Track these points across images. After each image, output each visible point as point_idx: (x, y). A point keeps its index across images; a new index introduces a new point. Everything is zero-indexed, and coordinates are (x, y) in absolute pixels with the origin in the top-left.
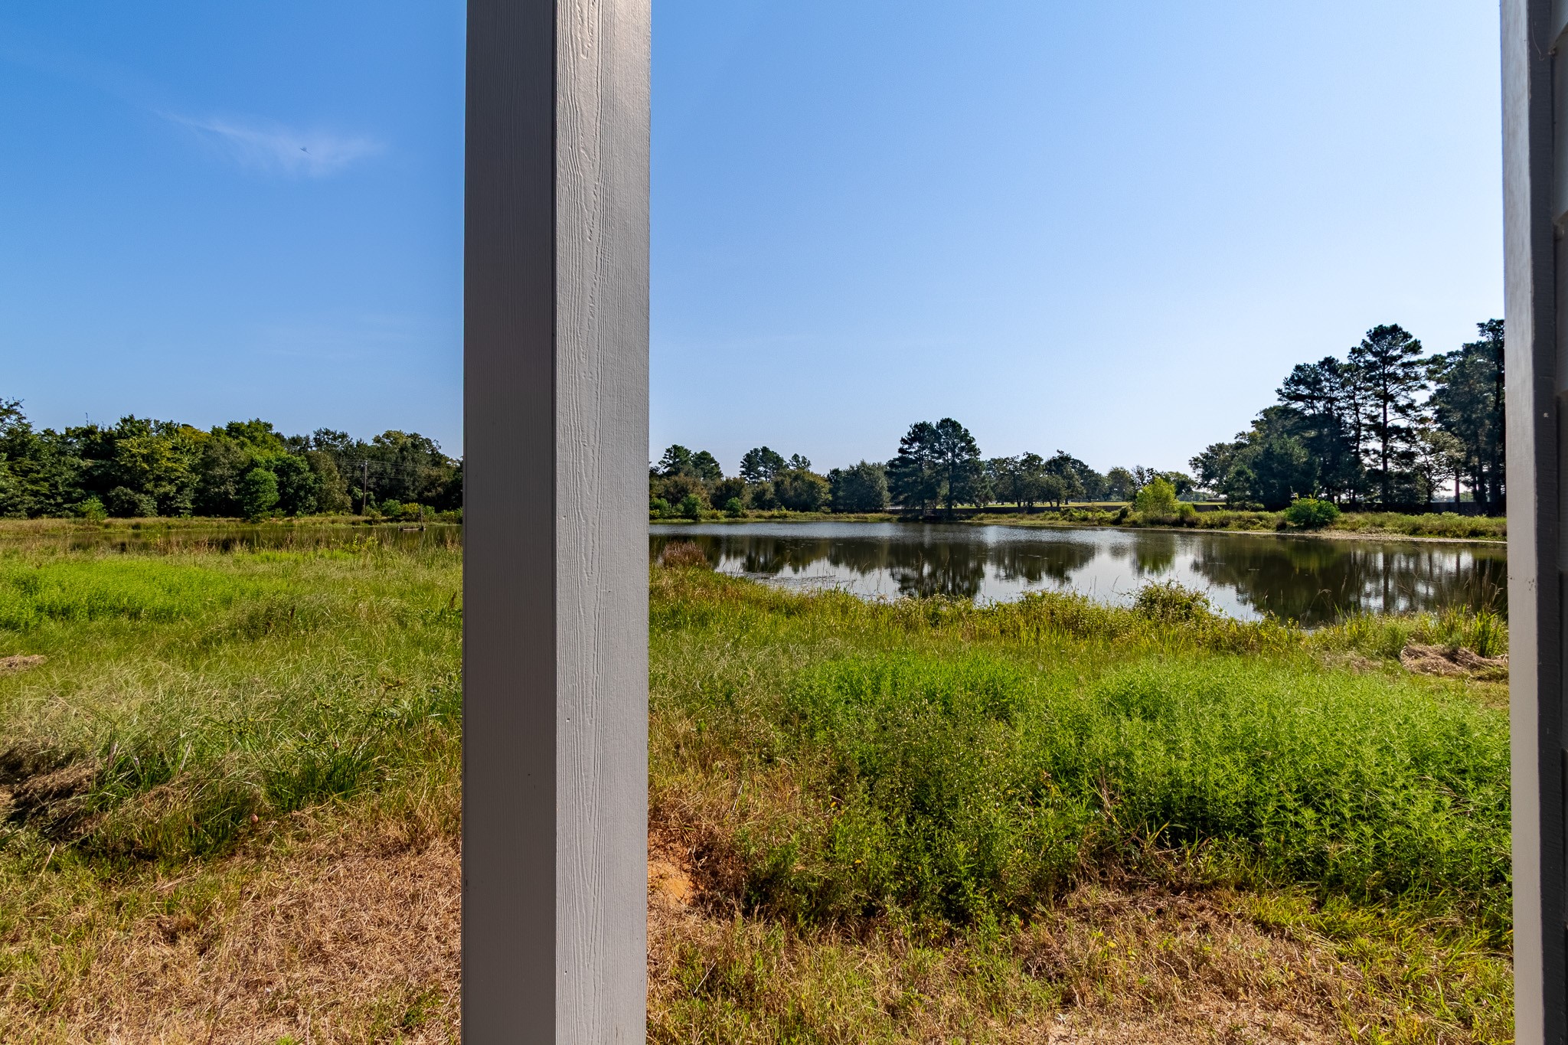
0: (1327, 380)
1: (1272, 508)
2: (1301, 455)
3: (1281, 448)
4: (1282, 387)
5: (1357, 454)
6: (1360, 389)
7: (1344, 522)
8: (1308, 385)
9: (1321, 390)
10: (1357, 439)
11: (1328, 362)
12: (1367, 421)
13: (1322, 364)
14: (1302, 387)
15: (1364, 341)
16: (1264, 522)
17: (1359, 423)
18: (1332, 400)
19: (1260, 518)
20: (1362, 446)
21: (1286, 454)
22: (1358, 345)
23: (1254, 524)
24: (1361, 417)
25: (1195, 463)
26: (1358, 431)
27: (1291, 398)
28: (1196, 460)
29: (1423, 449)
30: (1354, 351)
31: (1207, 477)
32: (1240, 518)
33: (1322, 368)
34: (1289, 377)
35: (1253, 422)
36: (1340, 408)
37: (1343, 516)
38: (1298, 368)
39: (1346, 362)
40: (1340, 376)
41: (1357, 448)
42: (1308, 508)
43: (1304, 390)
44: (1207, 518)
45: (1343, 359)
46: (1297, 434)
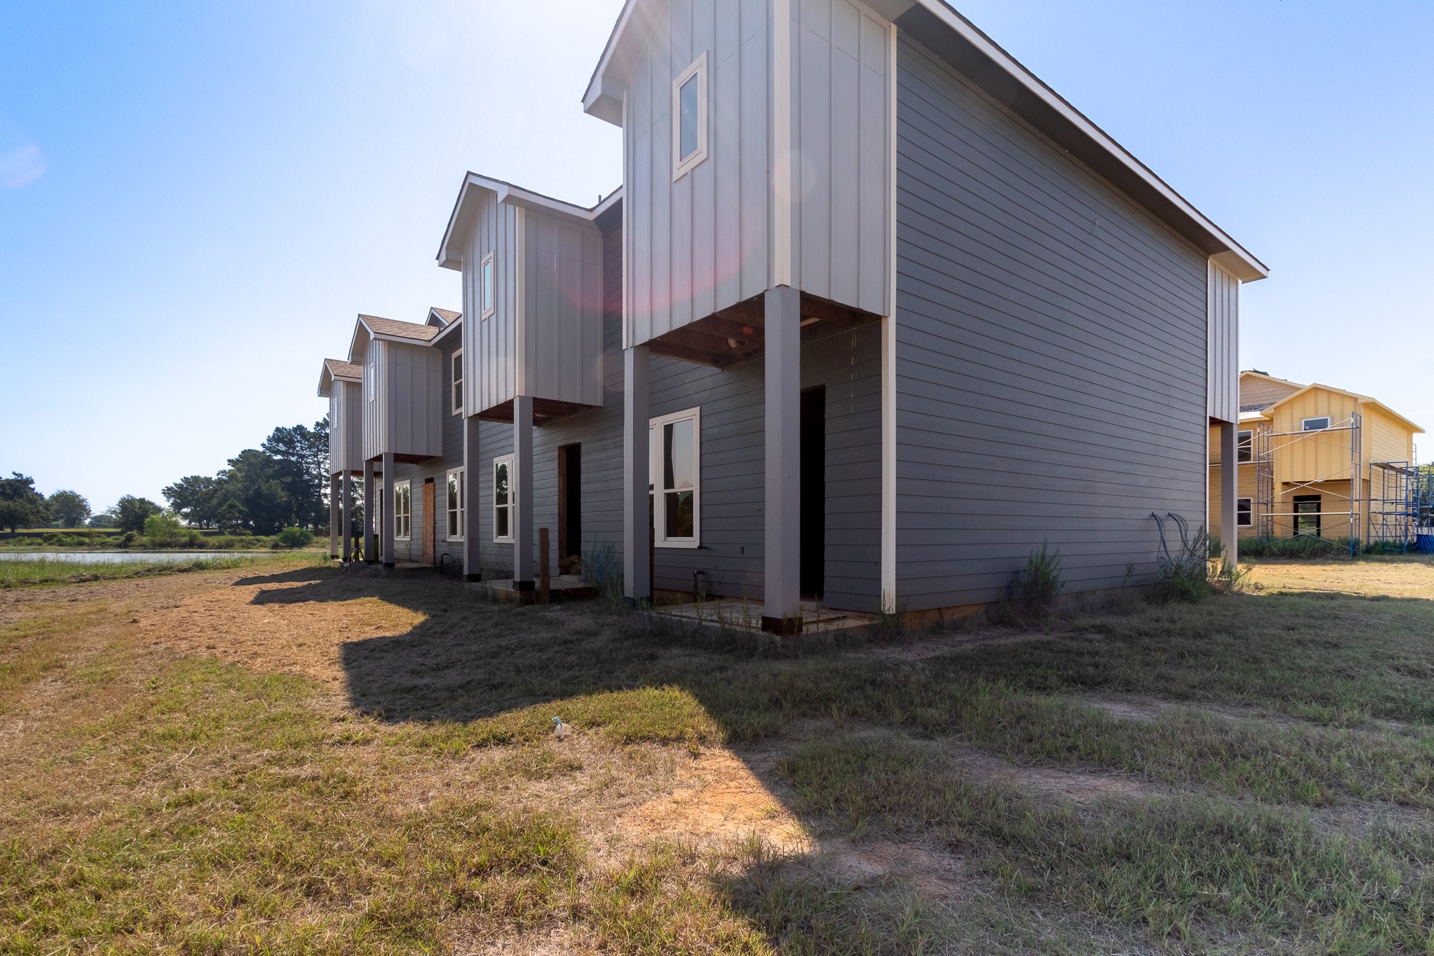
0: (299, 442)
1: (267, 534)
2: (283, 496)
3: (268, 490)
4: (266, 442)
5: (319, 496)
6: (321, 451)
7: (316, 543)
8: (285, 444)
9: (294, 448)
10: (320, 486)
11: (300, 429)
12: (325, 474)
13: (295, 429)
14: (281, 445)
15: (325, 419)
16: (261, 543)
17: (320, 474)
18: (302, 457)
19: (259, 541)
20: (323, 491)
21: (272, 494)
22: (321, 421)
23: (255, 544)
24: (322, 470)
25: (168, 492)
26: (320, 480)
27: (273, 452)
28: (169, 489)
29: (361, 496)
30: (318, 424)
31: (177, 507)
32: (242, 541)
33: (296, 433)
34: (271, 435)
35: (229, 461)
36: (307, 463)
37: (315, 539)
38: (278, 429)
39: (312, 430)
40: (308, 440)
41: (319, 492)
42: (293, 533)
43: (282, 447)
44: (215, 541)
45: (311, 429)
46: (278, 479)
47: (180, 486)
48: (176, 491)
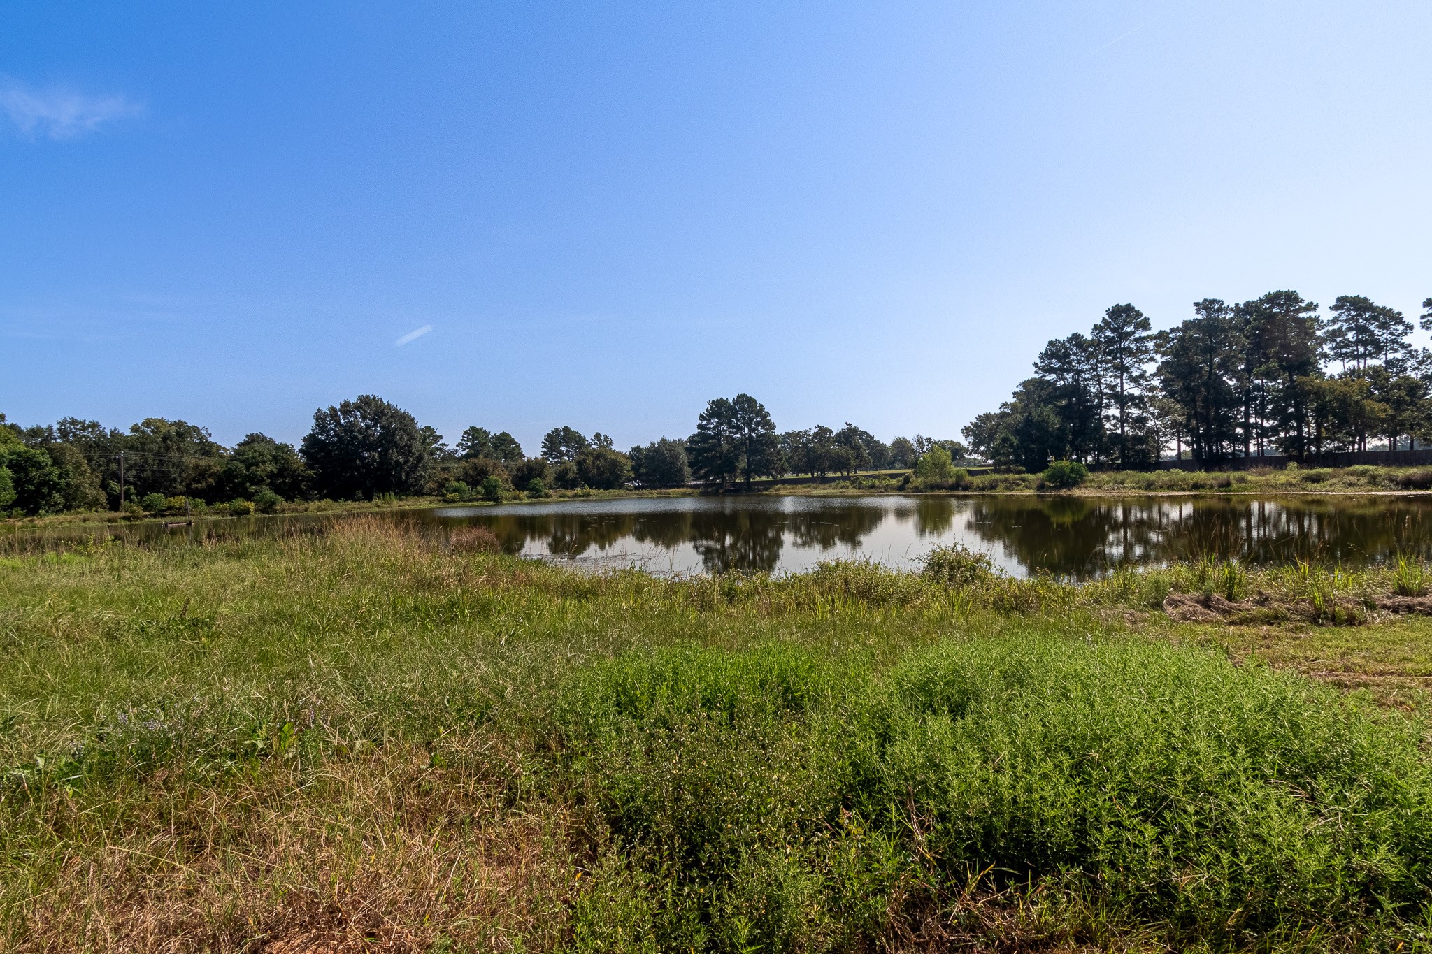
0: (1075, 354)
1: (1033, 472)
2: (1054, 421)
3: (1039, 416)
4: (1038, 361)
5: (1100, 419)
6: (1101, 362)
7: (1092, 481)
8: (1059, 359)
9: (1070, 363)
10: (1100, 406)
11: (1076, 338)
12: (1107, 391)
13: (1070, 340)
14: (1054, 361)
15: (1104, 319)
16: (1026, 483)
17: (1101, 392)
18: (1079, 372)
19: (1023, 480)
20: (1104, 413)
21: (1043, 421)
22: (1099, 322)
23: (1018, 485)
24: (1103, 387)
25: (966, 431)
26: (1101, 399)
27: (1046, 371)
28: (967, 428)
29: (1153, 414)
30: (1095, 326)
31: (976, 444)
32: (1006, 480)
33: (1070, 343)
34: (1043, 351)
35: (1014, 393)
36: (1085, 379)
37: (1090, 476)
38: (1051, 343)
39: (1089, 337)
40: (1085, 350)
41: (1100, 414)
42: (1062, 469)
43: (1056, 364)
44: (979, 481)
45: (1088, 336)
46: (1051, 403)
47: (975, 425)
48: (972, 430)
